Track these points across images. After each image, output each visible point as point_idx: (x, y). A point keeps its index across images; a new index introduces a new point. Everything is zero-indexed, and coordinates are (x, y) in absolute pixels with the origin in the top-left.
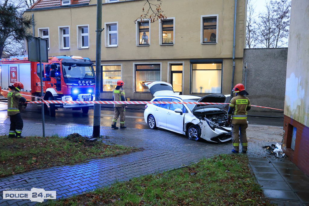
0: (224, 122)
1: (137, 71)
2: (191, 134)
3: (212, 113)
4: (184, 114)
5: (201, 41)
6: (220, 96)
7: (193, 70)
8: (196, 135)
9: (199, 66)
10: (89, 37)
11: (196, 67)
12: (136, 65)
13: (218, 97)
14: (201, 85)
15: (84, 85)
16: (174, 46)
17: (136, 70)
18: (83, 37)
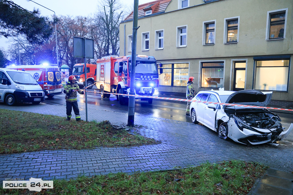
0: (259, 122)
1: (203, 69)
2: (221, 132)
3: (248, 111)
4: (217, 110)
5: (267, 38)
6: (256, 93)
7: (257, 67)
8: (225, 133)
10: (164, 40)
11: (261, 64)
12: (202, 63)
13: (254, 94)
14: (265, 82)
15: (146, 79)
16: (238, 44)
17: (202, 67)
18: (160, 40)
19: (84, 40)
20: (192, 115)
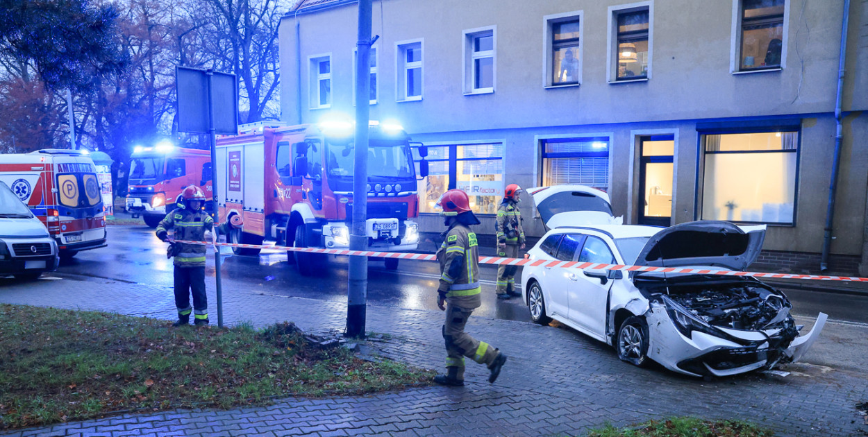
0: (733, 313)
1: (545, 160)
2: (626, 344)
3: (703, 283)
4: (610, 281)
5: (733, 66)
6: (723, 229)
7: (706, 153)
8: (638, 348)
9: (727, 141)
10: (423, 71)
11: (716, 143)
12: (543, 142)
13: (717, 231)
15: (380, 194)
16: (650, 83)
17: (544, 155)
18: (411, 72)
19: (209, 76)
20: (531, 299)
